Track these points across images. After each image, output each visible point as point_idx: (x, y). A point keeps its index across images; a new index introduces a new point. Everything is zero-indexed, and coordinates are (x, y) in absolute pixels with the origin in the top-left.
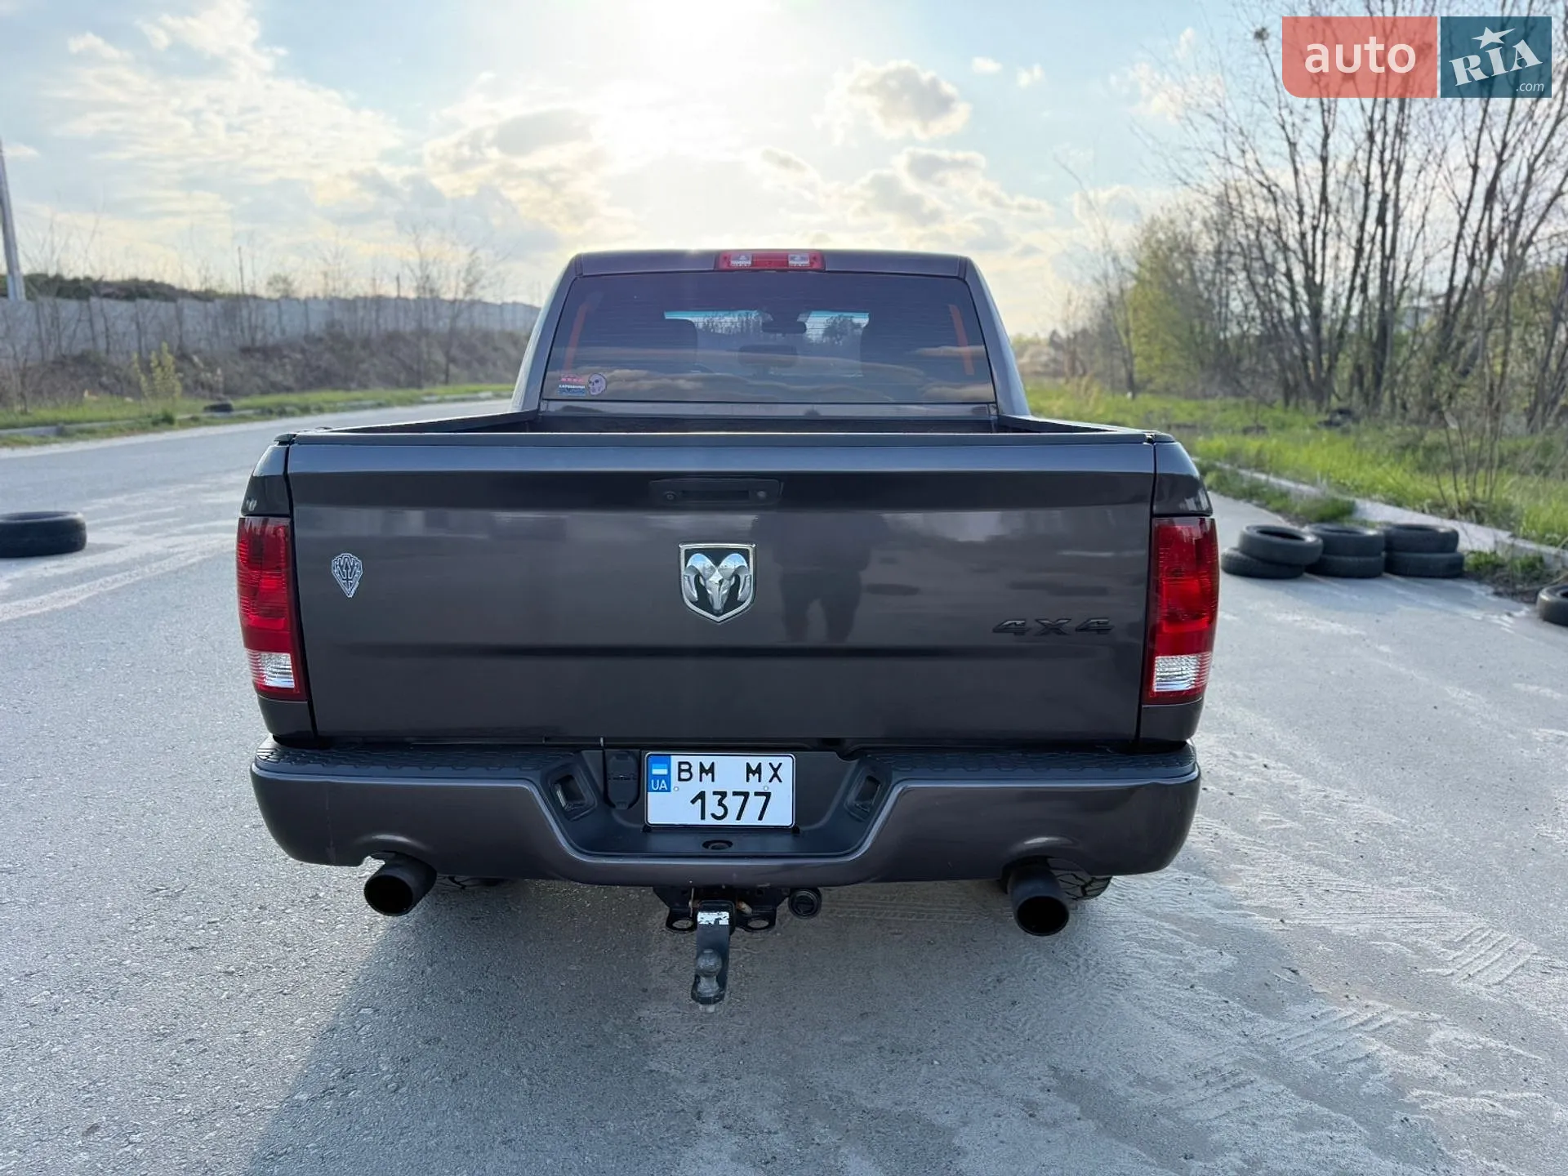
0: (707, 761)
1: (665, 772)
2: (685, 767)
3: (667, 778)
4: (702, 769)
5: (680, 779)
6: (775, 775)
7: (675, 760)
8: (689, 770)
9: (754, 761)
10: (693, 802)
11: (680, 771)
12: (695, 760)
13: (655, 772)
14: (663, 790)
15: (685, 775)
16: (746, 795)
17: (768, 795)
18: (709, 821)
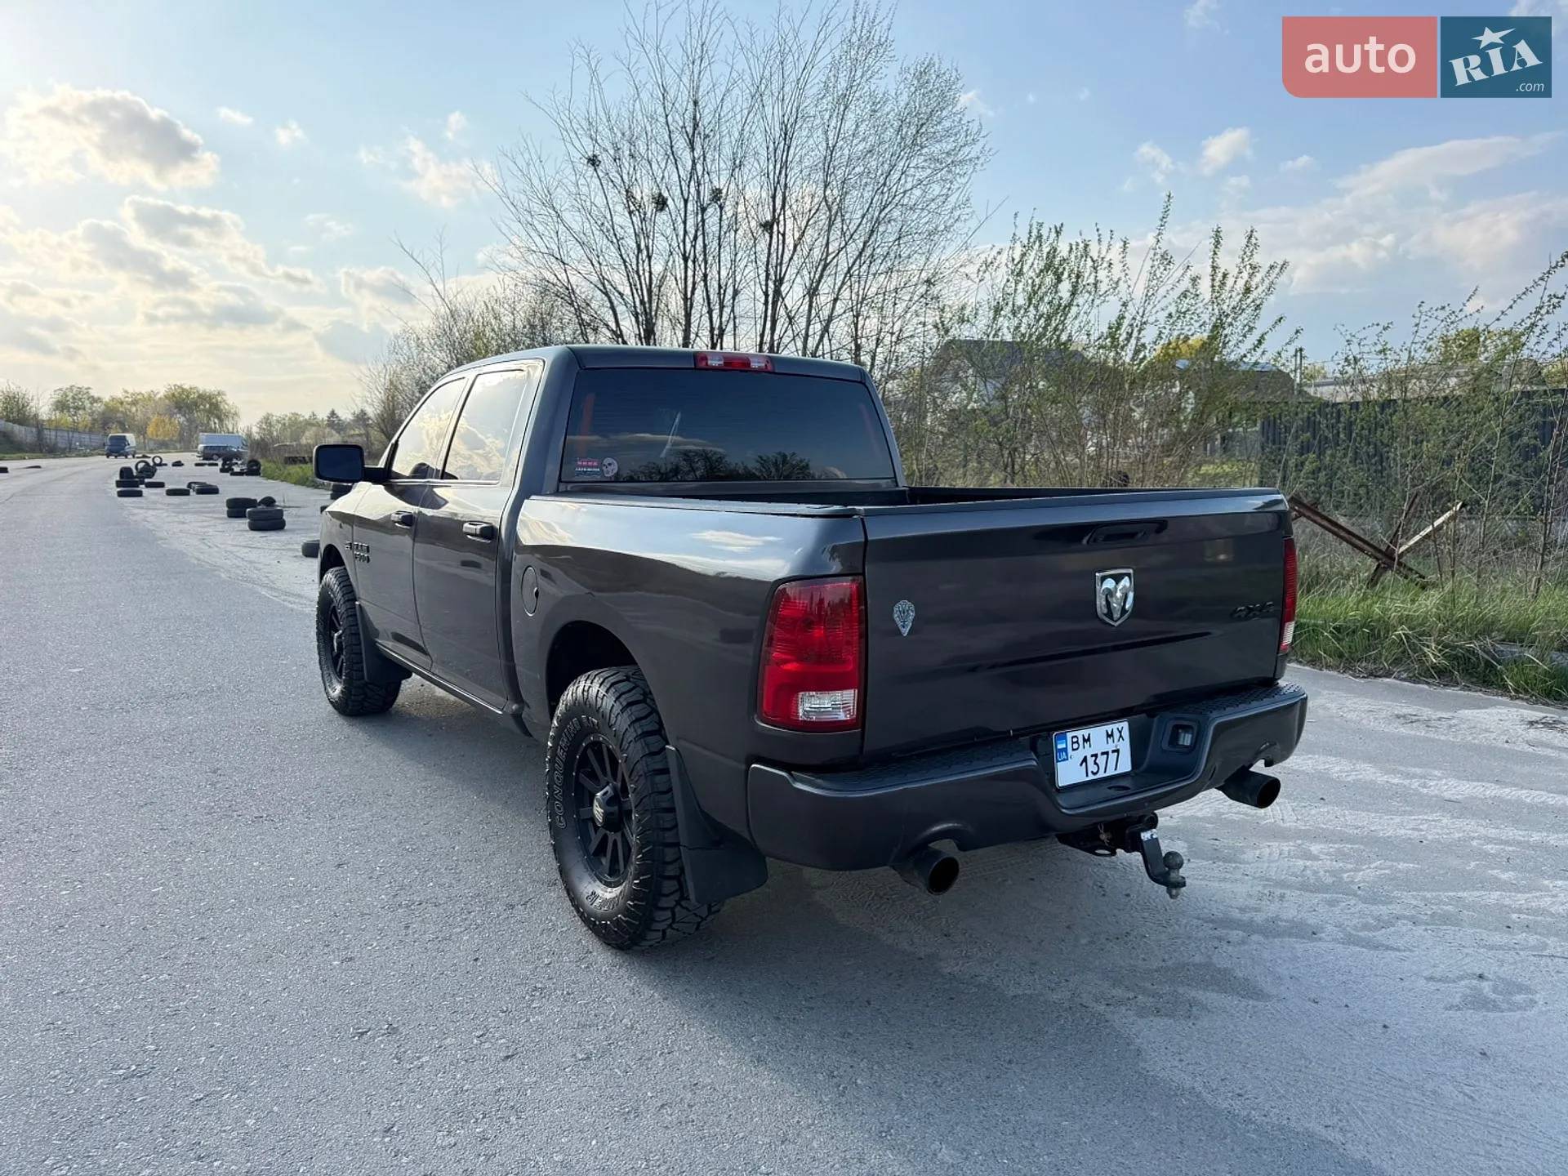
0: (1085, 732)
1: (1064, 746)
2: (1075, 740)
3: (1065, 750)
4: (1085, 740)
5: (1073, 750)
6: (1121, 736)
7: (1069, 735)
8: (1077, 742)
9: (1109, 728)
10: (1081, 765)
11: (1073, 743)
12: (1081, 733)
13: (1059, 747)
14: (1064, 760)
15: (1075, 746)
16: (1107, 753)
17: (1117, 751)
18: (1091, 777)
